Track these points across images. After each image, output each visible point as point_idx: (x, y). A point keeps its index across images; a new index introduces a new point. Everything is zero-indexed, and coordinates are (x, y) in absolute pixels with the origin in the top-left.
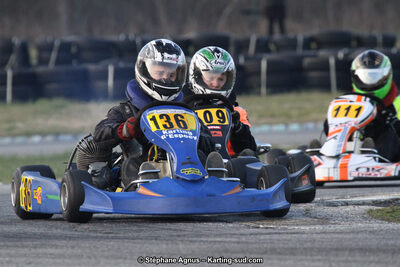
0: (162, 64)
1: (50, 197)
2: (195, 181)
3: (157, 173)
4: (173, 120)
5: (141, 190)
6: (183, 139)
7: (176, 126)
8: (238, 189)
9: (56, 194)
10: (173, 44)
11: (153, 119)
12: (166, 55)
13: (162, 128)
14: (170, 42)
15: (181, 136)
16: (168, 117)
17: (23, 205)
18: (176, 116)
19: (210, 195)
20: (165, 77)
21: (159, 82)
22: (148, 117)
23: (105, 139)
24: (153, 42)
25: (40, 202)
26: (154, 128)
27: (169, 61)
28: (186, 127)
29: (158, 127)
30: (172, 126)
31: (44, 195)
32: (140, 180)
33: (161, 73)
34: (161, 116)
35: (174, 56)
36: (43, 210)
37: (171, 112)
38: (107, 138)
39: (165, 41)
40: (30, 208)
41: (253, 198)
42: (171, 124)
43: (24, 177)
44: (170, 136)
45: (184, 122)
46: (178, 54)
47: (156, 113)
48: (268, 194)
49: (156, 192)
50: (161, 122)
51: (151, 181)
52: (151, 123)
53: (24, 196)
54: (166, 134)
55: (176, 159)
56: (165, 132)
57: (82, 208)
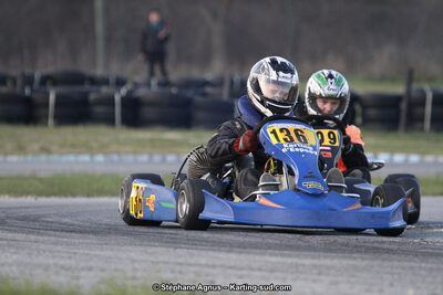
0: (276, 83)
1: (164, 204)
2: (316, 195)
3: (277, 185)
4: (293, 134)
5: (263, 201)
6: (304, 153)
7: (296, 141)
8: (359, 206)
9: (170, 202)
10: (287, 62)
11: (274, 132)
12: (281, 74)
13: (282, 141)
14: (284, 60)
15: (302, 150)
16: (287, 130)
17: (132, 212)
18: (296, 131)
20: (278, 95)
22: (269, 131)
24: (268, 59)
25: (152, 209)
26: (274, 141)
27: (284, 80)
28: (306, 142)
29: (278, 140)
30: (292, 140)
31: (157, 203)
32: (260, 191)
34: (281, 130)
35: (289, 75)
36: (155, 218)
37: (291, 126)
38: (224, 153)
39: (280, 60)
40: (140, 216)
41: (373, 215)
42: (291, 138)
43: (135, 184)
44: (292, 150)
45: (304, 137)
46: (293, 73)
47: (277, 126)
48: (388, 213)
50: (281, 136)
51: (272, 192)
52: (272, 136)
53: (134, 203)
54: (286, 147)
55: (296, 172)
56: (285, 145)
57: (202, 216)
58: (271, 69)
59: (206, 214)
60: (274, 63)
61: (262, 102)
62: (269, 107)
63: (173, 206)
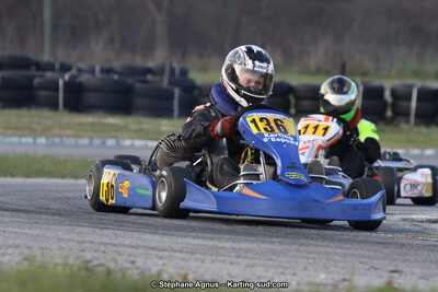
1: (139, 191)
2: (298, 186)
3: (258, 175)
4: (273, 124)
5: (247, 191)
6: (285, 143)
7: (277, 130)
8: (341, 197)
9: (147, 189)
10: (263, 52)
11: (254, 121)
12: (257, 63)
13: (263, 131)
14: (260, 49)
15: (283, 140)
16: (267, 120)
17: (103, 198)
18: (276, 120)
19: (316, 201)
20: (252, 84)
21: (248, 89)
22: (249, 120)
23: (196, 137)
24: (243, 48)
25: (126, 196)
26: (255, 131)
27: (260, 70)
28: (286, 132)
29: (259, 130)
30: (273, 130)
31: (131, 190)
32: (242, 181)
34: (261, 120)
35: (265, 65)
36: (128, 204)
37: (271, 116)
39: (256, 48)
40: (112, 202)
41: (355, 207)
42: (271, 127)
43: (105, 170)
44: (273, 140)
45: (284, 128)
46: (269, 63)
47: (257, 116)
48: (370, 205)
50: (261, 125)
51: (254, 182)
52: (252, 126)
53: (105, 188)
54: (267, 137)
55: (279, 163)
56: (266, 135)
57: (182, 205)
58: (247, 58)
59: (187, 203)
60: (250, 52)
61: (237, 91)
62: (244, 96)
63: (150, 193)
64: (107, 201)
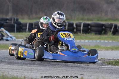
0: (59, 18)
3: (64, 49)
4: (67, 35)
6: (71, 40)
9: (32, 53)
10: (62, 13)
11: (62, 34)
12: (60, 16)
13: (65, 37)
14: (61, 12)
15: (70, 40)
16: (65, 34)
18: (68, 34)
22: (60, 34)
24: (57, 12)
25: (26, 55)
28: (71, 37)
29: (63, 37)
30: (67, 37)
31: (28, 53)
33: (59, 21)
34: (64, 34)
35: (63, 16)
36: (27, 57)
37: (66, 33)
39: (60, 12)
46: (64, 16)
47: (62, 33)
49: (65, 54)
50: (64, 35)
51: (63, 51)
52: (61, 36)
53: (20, 53)
54: (66, 39)
55: (70, 47)
56: (65, 38)
57: (43, 57)
60: (58, 13)
61: (55, 24)
62: (57, 25)
63: (33, 54)
64: (21, 56)
